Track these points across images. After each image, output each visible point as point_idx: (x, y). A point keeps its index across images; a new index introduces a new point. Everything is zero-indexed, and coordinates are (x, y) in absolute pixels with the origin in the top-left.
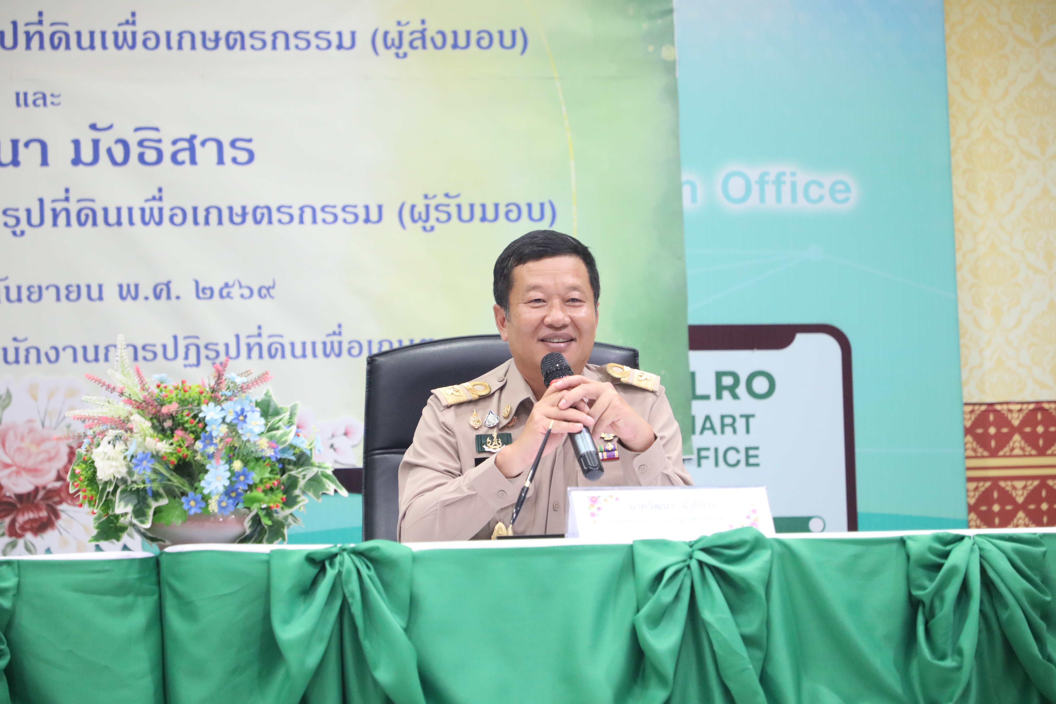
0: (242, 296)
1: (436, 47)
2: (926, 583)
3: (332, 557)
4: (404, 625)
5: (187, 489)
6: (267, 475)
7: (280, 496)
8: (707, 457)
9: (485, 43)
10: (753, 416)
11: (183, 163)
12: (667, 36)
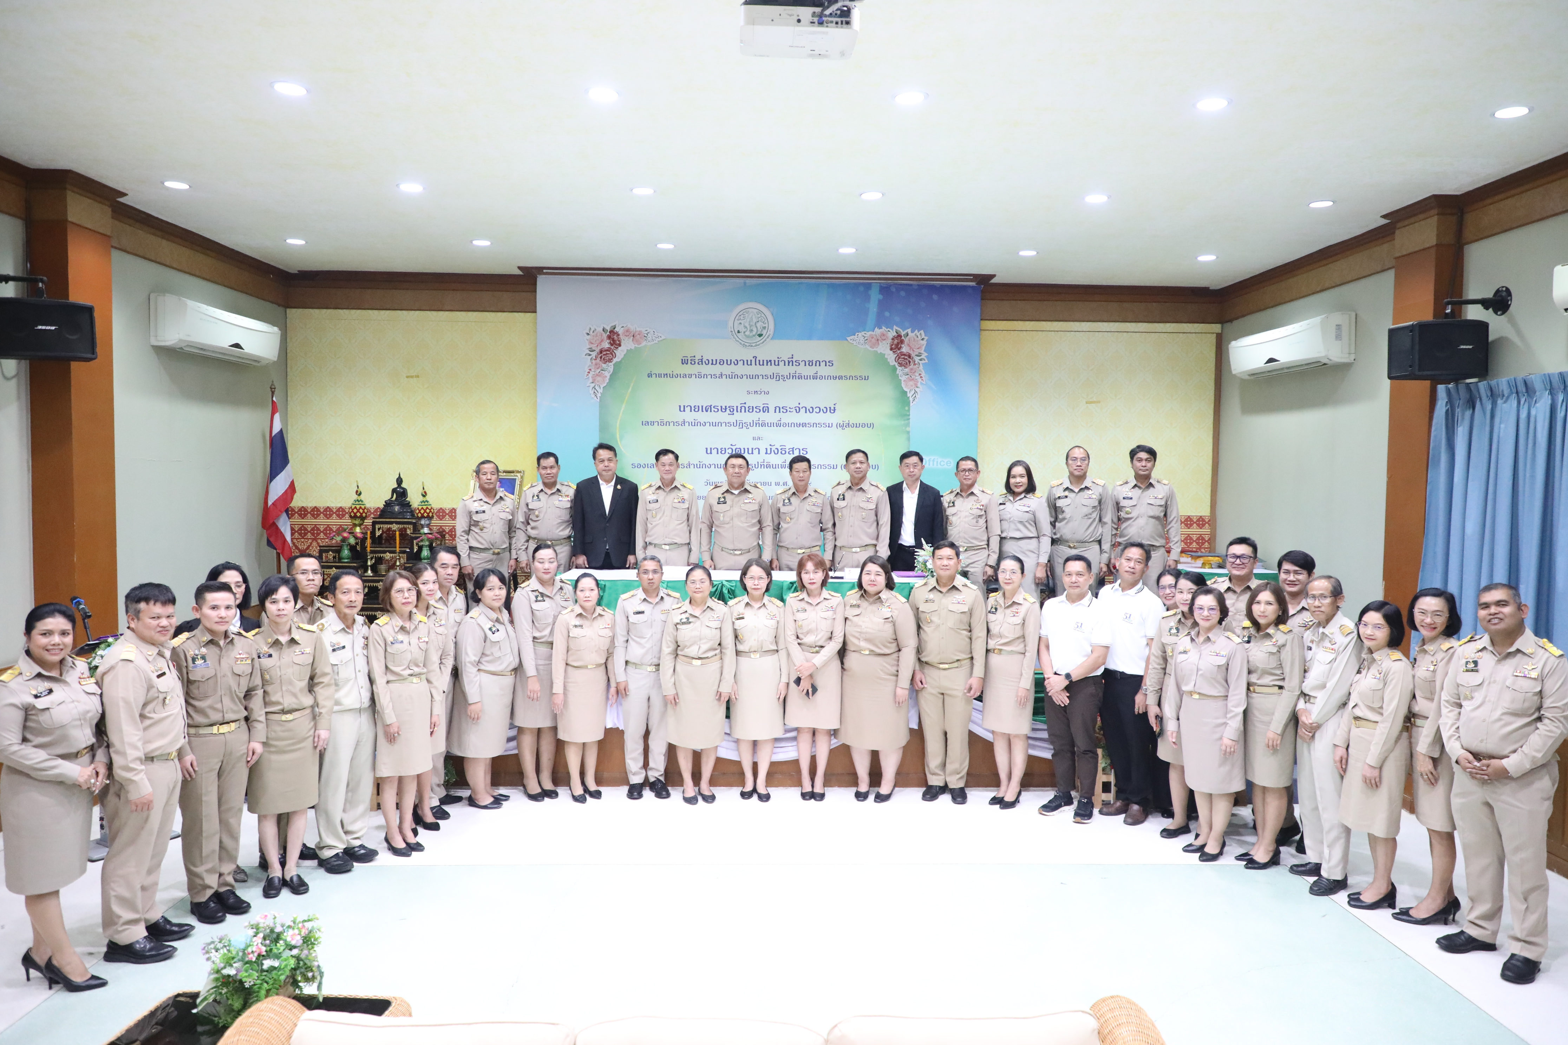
12: (908, 425)
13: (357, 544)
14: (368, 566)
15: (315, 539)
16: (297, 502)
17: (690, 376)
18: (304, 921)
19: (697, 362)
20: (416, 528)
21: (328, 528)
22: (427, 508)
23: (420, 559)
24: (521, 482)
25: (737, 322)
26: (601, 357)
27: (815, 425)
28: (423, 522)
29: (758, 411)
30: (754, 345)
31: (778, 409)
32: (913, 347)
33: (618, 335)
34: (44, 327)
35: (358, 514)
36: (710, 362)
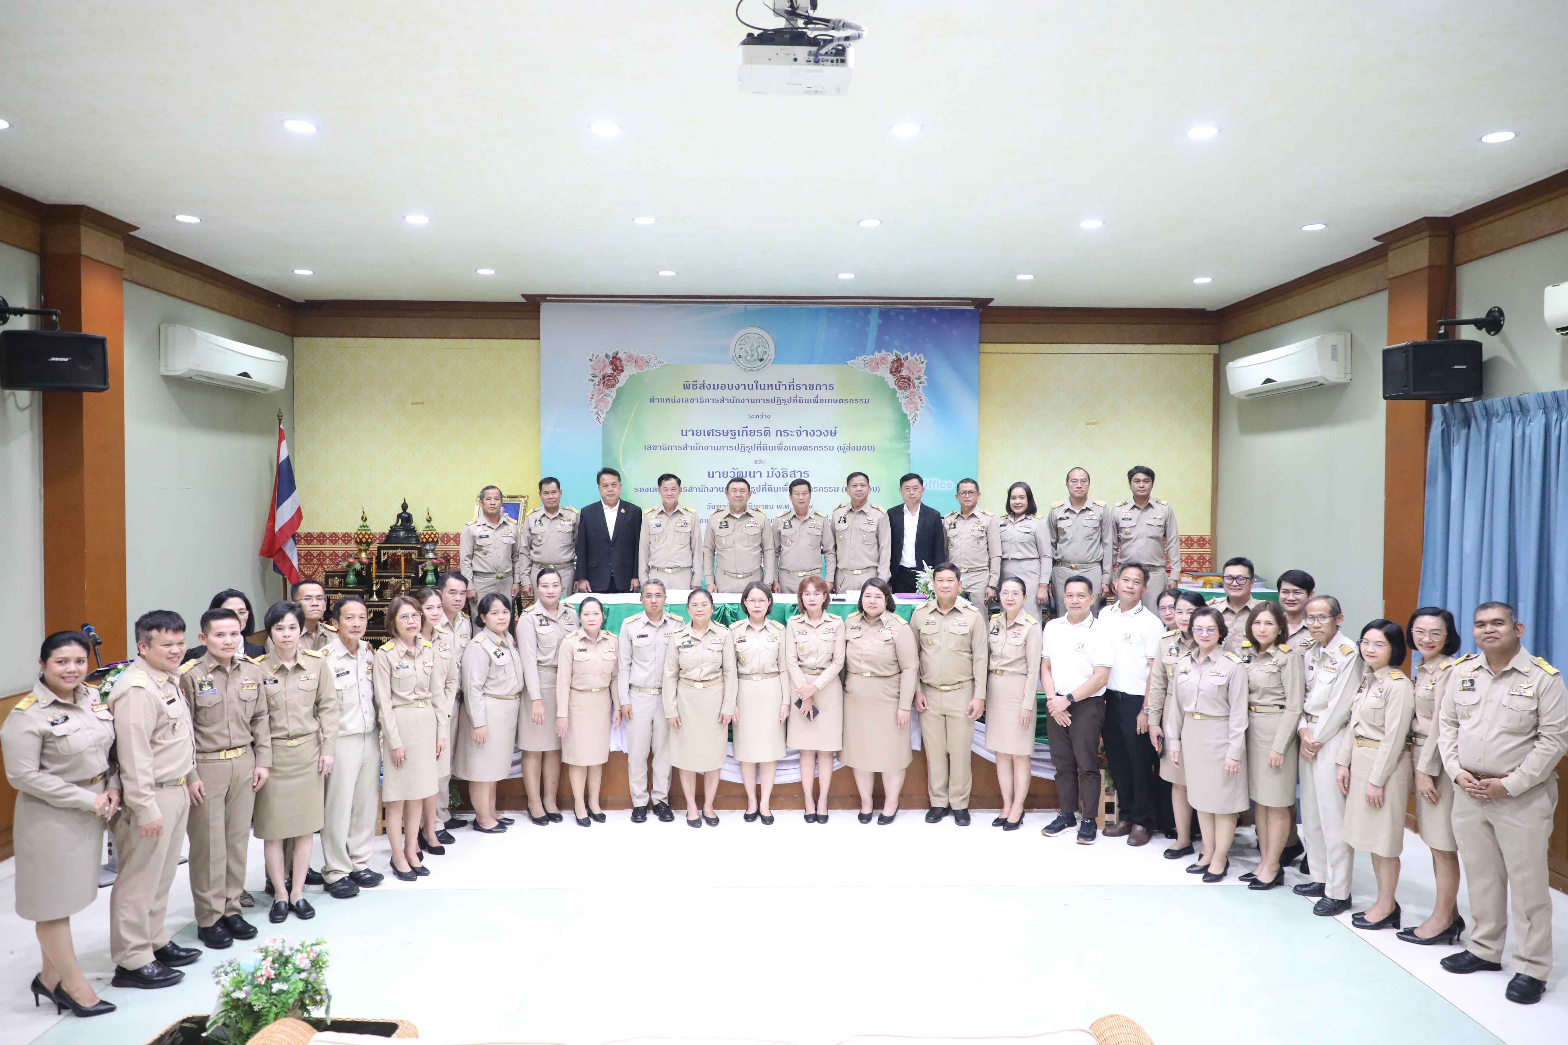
12: (908, 447)
13: (362, 569)
14: (373, 591)
15: (321, 565)
16: (303, 529)
17: (692, 401)
18: (313, 945)
19: (698, 386)
20: (421, 553)
21: (334, 554)
22: (432, 533)
23: (425, 584)
24: (525, 507)
25: (738, 347)
26: (604, 383)
27: (816, 448)
28: (428, 547)
29: (760, 434)
30: (755, 369)
31: (779, 432)
32: (913, 370)
33: (621, 361)
34: (57, 359)
35: (364, 540)
36: (712, 387)
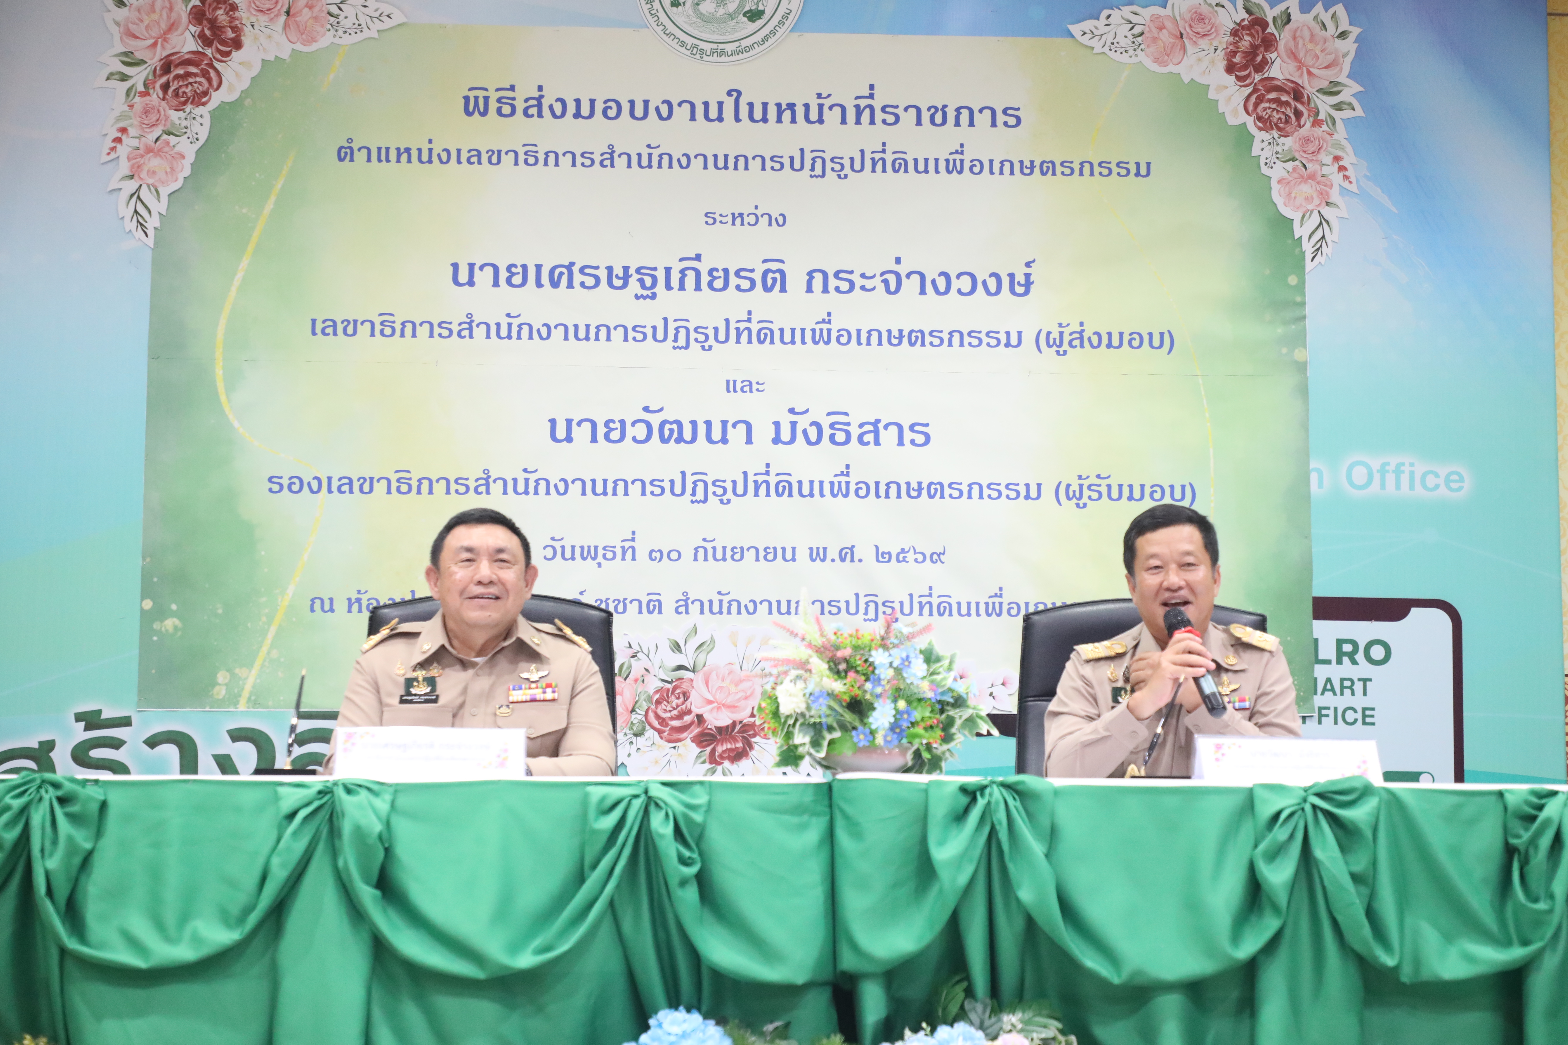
0: (916, 560)
1: (1092, 346)
2: (1522, 832)
3: (983, 788)
4: (1045, 851)
5: (857, 723)
6: (927, 714)
7: (939, 733)
8: (1327, 716)
9: (1136, 343)
10: (1370, 680)
11: (868, 443)
12: (1300, 339)
17: (496, 157)
19: (520, 106)
26: (165, 87)
27: (958, 337)
29: (746, 284)
30: (729, 48)
31: (818, 278)
32: (1309, 61)
33: (234, 8)
36: (571, 108)
